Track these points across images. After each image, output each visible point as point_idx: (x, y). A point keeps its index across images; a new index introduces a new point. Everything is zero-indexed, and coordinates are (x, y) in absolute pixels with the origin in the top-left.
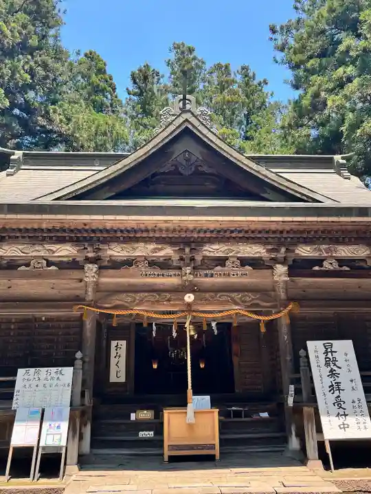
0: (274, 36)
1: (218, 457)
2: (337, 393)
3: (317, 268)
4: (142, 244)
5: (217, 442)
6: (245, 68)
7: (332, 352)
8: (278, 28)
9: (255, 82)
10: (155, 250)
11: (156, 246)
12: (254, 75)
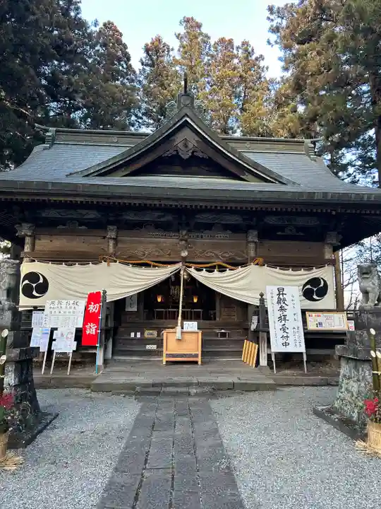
0: (272, 17)
1: (200, 363)
2: (283, 322)
3: (279, 233)
4: (150, 212)
5: (199, 353)
6: (245, 44)
7: (283, 294)
8: (275, 9)
9: (253, 57)
10: (159, 217)
11: (160, 214)
12: (253, 50)
